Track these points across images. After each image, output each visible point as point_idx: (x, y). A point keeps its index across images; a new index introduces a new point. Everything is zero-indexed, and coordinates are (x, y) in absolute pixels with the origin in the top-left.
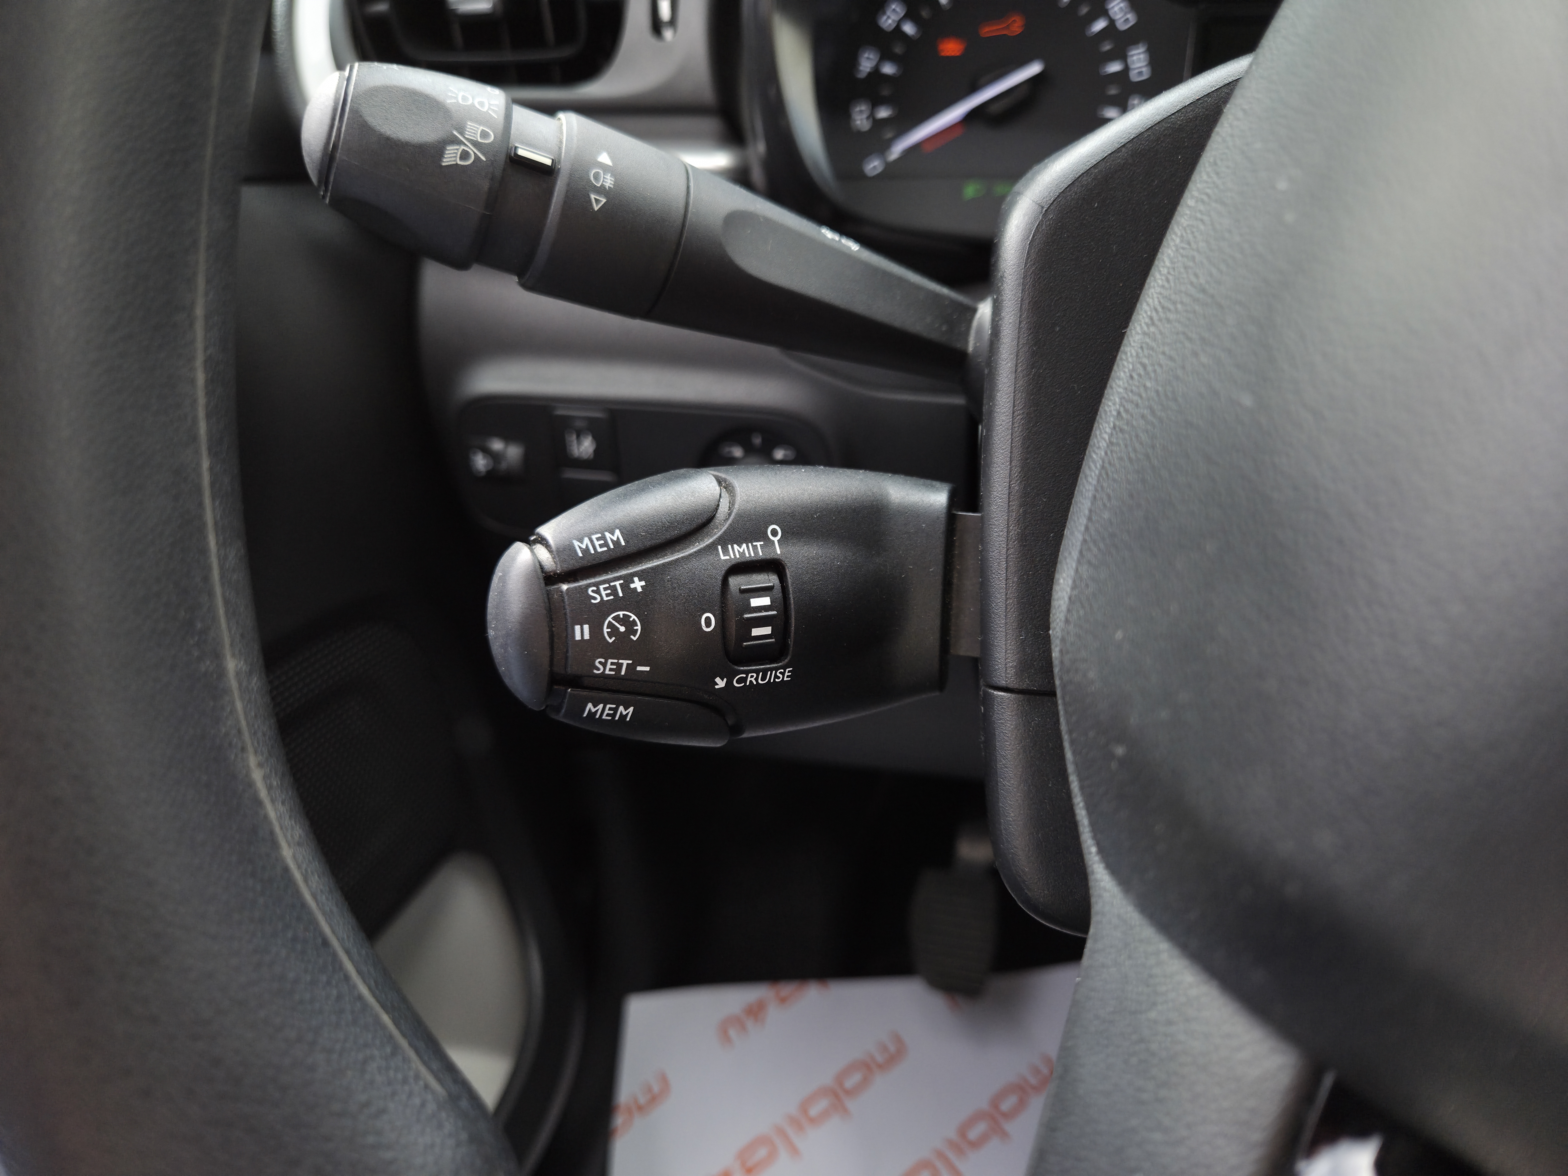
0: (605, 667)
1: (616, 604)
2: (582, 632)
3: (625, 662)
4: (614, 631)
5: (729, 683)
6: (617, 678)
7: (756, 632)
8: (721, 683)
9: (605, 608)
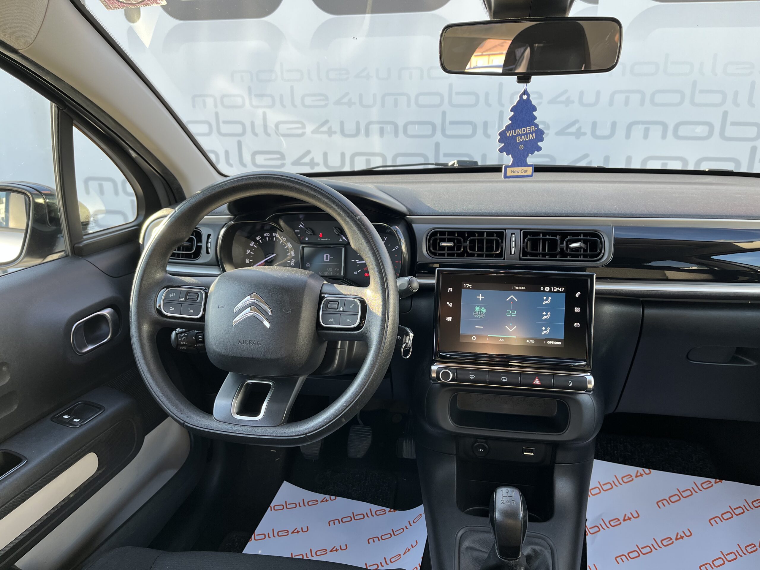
0: (182, 343)
1: (184, 336)
2: (180, 339)
3: (185, 343)
4: (183, 339)
5: (197, 345)
6: (184, 344)
7: (200, 340)
8: (196, 345)
9: (182, 337)
